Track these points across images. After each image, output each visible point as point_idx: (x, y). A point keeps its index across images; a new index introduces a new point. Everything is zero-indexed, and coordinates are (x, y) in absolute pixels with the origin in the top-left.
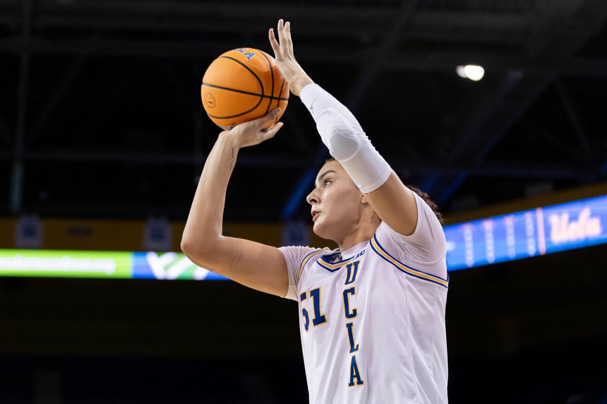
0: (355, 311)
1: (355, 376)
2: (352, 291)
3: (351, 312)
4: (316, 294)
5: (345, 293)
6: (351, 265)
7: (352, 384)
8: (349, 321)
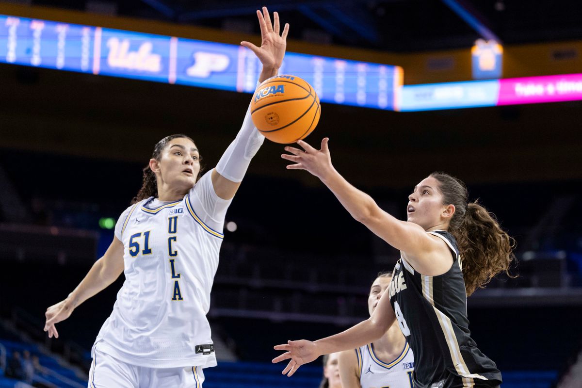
0: (176, 252)
1: (177, 294)
2: (175, 239)
3: (173, 253)
4: (147, 234)
5: (170, 239)
6: (172, 218)
7: (174, 299)
8: (173, 258)
